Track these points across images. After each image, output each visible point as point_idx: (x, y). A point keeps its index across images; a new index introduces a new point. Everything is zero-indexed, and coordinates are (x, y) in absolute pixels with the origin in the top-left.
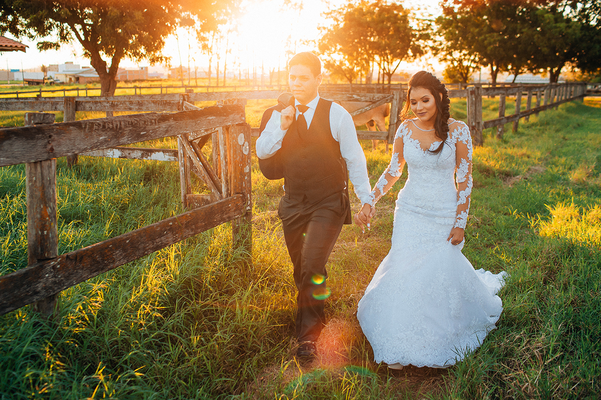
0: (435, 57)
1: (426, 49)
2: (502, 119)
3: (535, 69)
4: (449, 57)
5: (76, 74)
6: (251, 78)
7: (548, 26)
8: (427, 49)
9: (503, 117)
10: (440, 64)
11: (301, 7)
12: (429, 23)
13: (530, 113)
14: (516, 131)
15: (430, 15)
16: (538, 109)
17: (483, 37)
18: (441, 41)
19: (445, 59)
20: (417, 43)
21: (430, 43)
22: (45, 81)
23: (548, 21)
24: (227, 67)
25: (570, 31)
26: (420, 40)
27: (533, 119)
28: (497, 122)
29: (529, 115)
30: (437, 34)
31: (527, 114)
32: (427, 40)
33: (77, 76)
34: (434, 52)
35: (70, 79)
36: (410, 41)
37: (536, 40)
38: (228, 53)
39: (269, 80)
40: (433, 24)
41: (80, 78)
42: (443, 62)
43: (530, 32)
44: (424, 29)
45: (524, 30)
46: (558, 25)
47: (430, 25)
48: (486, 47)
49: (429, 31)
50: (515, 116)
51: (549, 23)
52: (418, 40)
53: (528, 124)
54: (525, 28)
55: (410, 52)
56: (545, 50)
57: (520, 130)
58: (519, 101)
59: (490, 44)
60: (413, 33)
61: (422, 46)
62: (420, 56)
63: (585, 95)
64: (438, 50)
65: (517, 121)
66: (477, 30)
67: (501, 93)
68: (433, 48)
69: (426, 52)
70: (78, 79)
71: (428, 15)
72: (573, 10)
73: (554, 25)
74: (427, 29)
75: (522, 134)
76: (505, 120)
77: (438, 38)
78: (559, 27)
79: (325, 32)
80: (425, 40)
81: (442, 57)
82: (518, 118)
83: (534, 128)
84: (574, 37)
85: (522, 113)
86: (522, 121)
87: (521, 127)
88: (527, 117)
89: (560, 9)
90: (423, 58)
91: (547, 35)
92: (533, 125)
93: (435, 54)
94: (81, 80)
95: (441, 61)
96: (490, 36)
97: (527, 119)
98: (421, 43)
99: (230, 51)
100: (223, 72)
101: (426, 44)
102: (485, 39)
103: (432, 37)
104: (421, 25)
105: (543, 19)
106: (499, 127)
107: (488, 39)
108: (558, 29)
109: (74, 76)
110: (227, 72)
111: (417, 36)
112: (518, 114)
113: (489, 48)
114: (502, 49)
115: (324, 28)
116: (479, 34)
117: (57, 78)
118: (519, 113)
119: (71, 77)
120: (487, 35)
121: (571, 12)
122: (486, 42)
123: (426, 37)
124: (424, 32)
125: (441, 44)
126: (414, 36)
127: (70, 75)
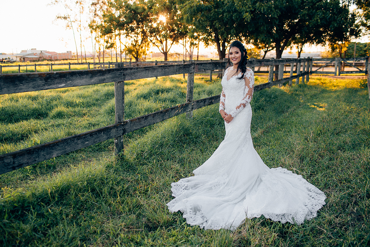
22: (4, 61)
41: (25, 59)
117: (12, 58)
127: (23, 57)
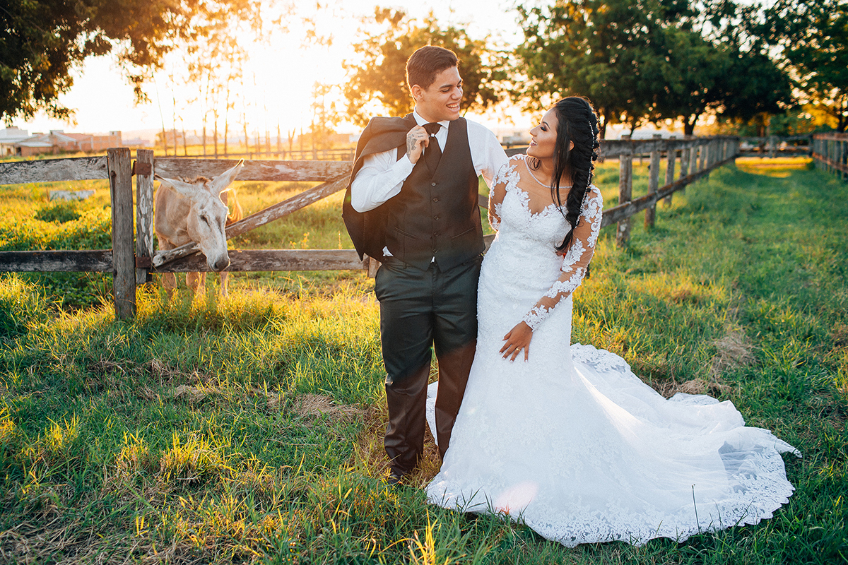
0: (515, 105)
1: (502, 94)
2: (628, 206)
3: (660, 119)
4: (535, 105)
5: (17, 143)
6: (263, 143)
7: (683, 51)
8: (505, 93)
9: (630, 203)
10: (523, 115)
11: (330, 42)
12: (505, 56)
13: (672, 189)
14: (652, 226)
15: (506, 44)
16: (685, 182)
17: (583, 70)
18: (522, 82)
19: (530, 108)
20: (488, 85)
21: (507, 85)
23: (681, 42)
24: (228, 128)
25: (714, 57)
26: (493, 82)
27: (678, 201)
28: (617, 215)
29: (671, 194)
30: (517, 71)
31: (667, 192)
32: (502, 81)
33: (17, 146)
34: (514, 98)
35: (9, 150)
36: (479, 83)
37: (664, 72)
38: (229, 109)
39: (288, 145)
40: (511, 57)
41: (23, 149)
42: (527, 113)
43: (654, 61)
44: (498, 66)
45: (644, 58)
46: (696, 49)
47: (508, 58)
48: (588, 86)
49: (506, 68)
50: (650, 198)
51: (682, 47)
52: (489, 81)
53: (670, 210)
54: (646, 55)
55: (479, 99)
56: (679, 88)
57: (659, 223)
58: (655, 168)
59: (594, 80)
60: (483, 70)
61: (496, 89)
62: (494, 103)
63: (737, 156)
64: (520, 94)
65: (652, 207)
66: (575, 60)
67: (623, 153)
68: (512, 93)
69: (502, 98)
70: (19, 150)
71: (503, 43)
72: (715, 28)
73: (691, 49)
74: (501, 65)
75: (663, 233)
76: (632, 209)
77: (518, 77)
78: (699, 52)
79: (354, 72)
80: (499, 80)
81: (526, 105)
82: (654, 201)
83: (683, 217)
84: (721, 66)
85: (661, 191)
86: (660, 205)
87: (659, 218)
88: (668, 197)
89: (696, 28)
90: (498, 106)
91: (681, 65)
92: (680, 211)
93: (515, 101)
94: (24, 151)
95: (525, 110)
96: (594, 69)
97: (669, 201)
98: (495, 85)
99: (233, 106)
100: (223, 135)
101: (502, 86)
102: (587, 73)
103: (509, 76)
104: (493, 59)
105: (673, 40)
106: (621, 223)
107: (592, 72)
108: (697, 56)
109: (14, 146)
110: (228, 135)
111: (489, 76)
112: (655, 194)
113: (594, 87)
114: (612, 88)
115: (352, 66)
116: (578, 65)
118: (657, 192)
119: (9, 147)
120: (590, 67)
121: (713, 32)
122: (588, 78)
123: (502, 76)
124: (499, 70)
125: (523, 87)
126: (484, 75)
127: (8, 145)
